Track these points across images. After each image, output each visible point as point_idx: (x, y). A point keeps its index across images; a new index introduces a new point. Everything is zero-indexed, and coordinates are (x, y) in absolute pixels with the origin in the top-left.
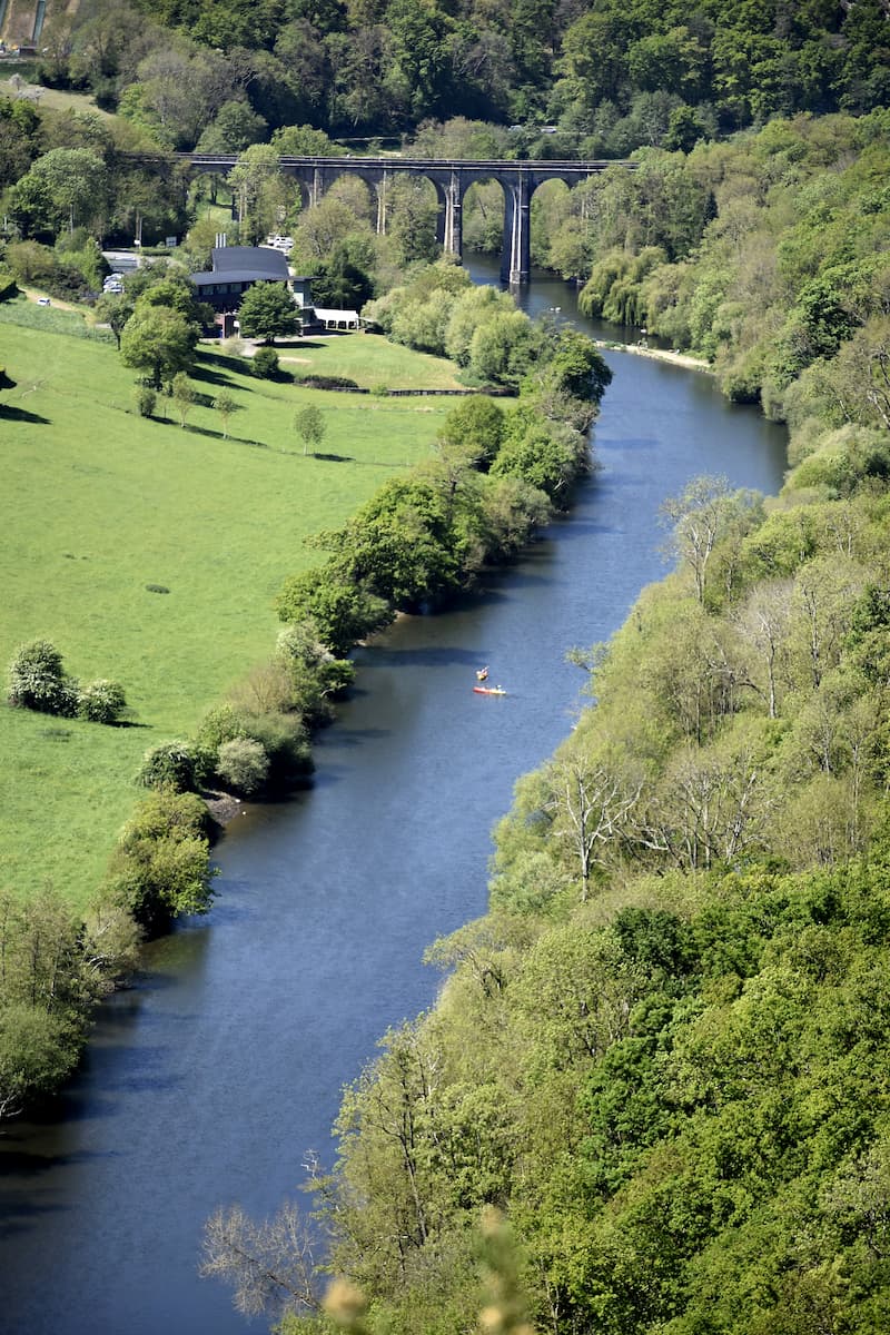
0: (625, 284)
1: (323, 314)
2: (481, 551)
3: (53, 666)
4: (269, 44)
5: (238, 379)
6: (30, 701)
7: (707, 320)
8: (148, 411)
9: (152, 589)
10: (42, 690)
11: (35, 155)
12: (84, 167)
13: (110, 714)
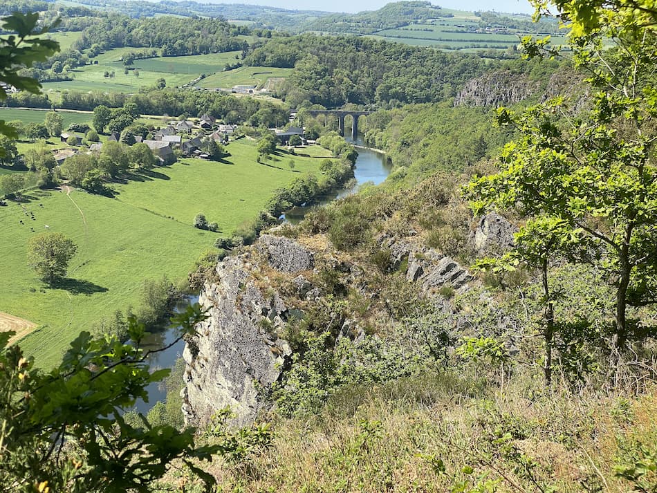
0: (373, 136)
1: (308, 141)
2: (314, 193)
3: (203, 218)
4: (318, 89)
5: (284, 155)
6: (197, 226)
7: (386, 143)
8: (258, 161)
9: (241, 200)
10: (201, 224)
11: (258, 110)
12: (266, 112)
13: (215, 230)
